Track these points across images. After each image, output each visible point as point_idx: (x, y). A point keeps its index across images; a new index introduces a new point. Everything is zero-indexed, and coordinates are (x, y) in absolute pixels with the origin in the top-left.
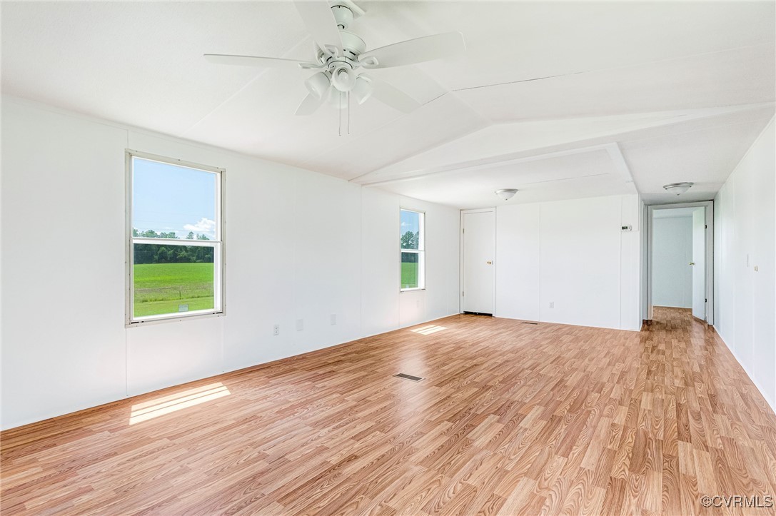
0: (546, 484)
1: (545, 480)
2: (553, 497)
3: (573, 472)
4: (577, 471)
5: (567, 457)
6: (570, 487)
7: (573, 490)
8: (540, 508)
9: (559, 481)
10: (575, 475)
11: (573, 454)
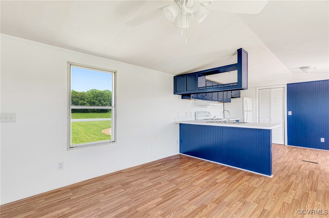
0: (273, 199)
1: (274, 201)
2: (270, 195)
3: (261, 203)
4: (260, 203)
5: (264, 209)
6: (264, 198)
7: (263, 197)
8: (274, 193)
9: (268, 200)
10: (261, 202)
11: (260, 211)
